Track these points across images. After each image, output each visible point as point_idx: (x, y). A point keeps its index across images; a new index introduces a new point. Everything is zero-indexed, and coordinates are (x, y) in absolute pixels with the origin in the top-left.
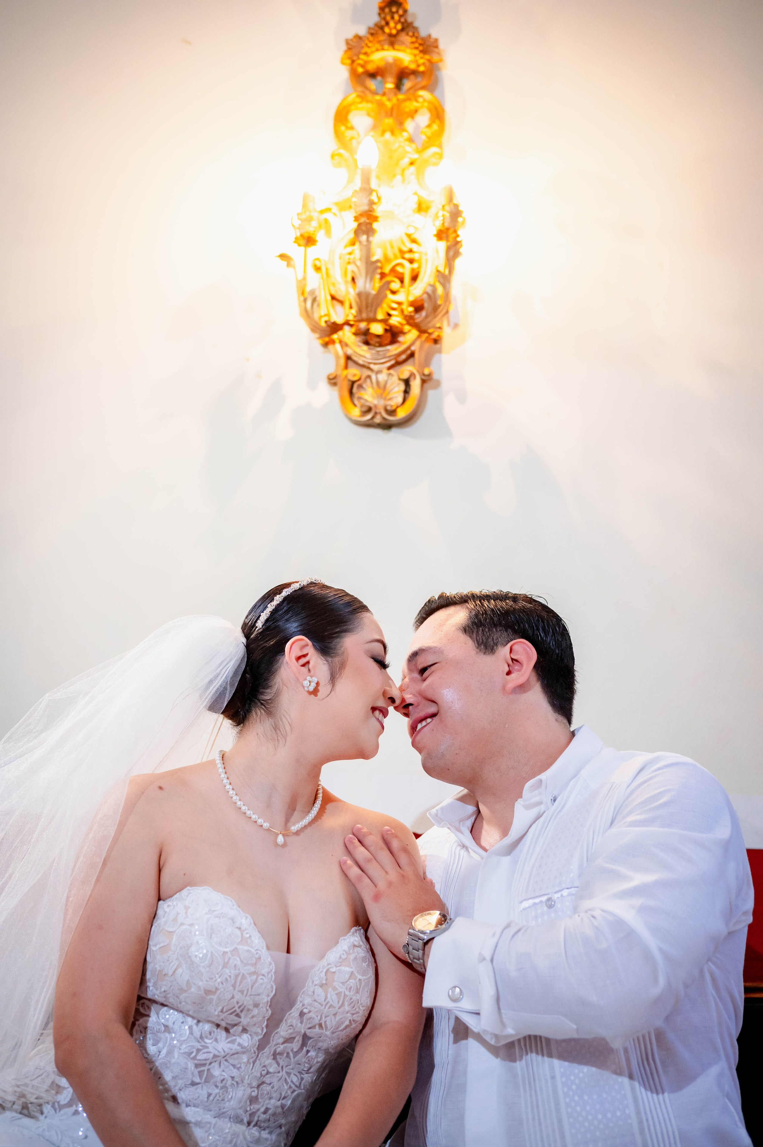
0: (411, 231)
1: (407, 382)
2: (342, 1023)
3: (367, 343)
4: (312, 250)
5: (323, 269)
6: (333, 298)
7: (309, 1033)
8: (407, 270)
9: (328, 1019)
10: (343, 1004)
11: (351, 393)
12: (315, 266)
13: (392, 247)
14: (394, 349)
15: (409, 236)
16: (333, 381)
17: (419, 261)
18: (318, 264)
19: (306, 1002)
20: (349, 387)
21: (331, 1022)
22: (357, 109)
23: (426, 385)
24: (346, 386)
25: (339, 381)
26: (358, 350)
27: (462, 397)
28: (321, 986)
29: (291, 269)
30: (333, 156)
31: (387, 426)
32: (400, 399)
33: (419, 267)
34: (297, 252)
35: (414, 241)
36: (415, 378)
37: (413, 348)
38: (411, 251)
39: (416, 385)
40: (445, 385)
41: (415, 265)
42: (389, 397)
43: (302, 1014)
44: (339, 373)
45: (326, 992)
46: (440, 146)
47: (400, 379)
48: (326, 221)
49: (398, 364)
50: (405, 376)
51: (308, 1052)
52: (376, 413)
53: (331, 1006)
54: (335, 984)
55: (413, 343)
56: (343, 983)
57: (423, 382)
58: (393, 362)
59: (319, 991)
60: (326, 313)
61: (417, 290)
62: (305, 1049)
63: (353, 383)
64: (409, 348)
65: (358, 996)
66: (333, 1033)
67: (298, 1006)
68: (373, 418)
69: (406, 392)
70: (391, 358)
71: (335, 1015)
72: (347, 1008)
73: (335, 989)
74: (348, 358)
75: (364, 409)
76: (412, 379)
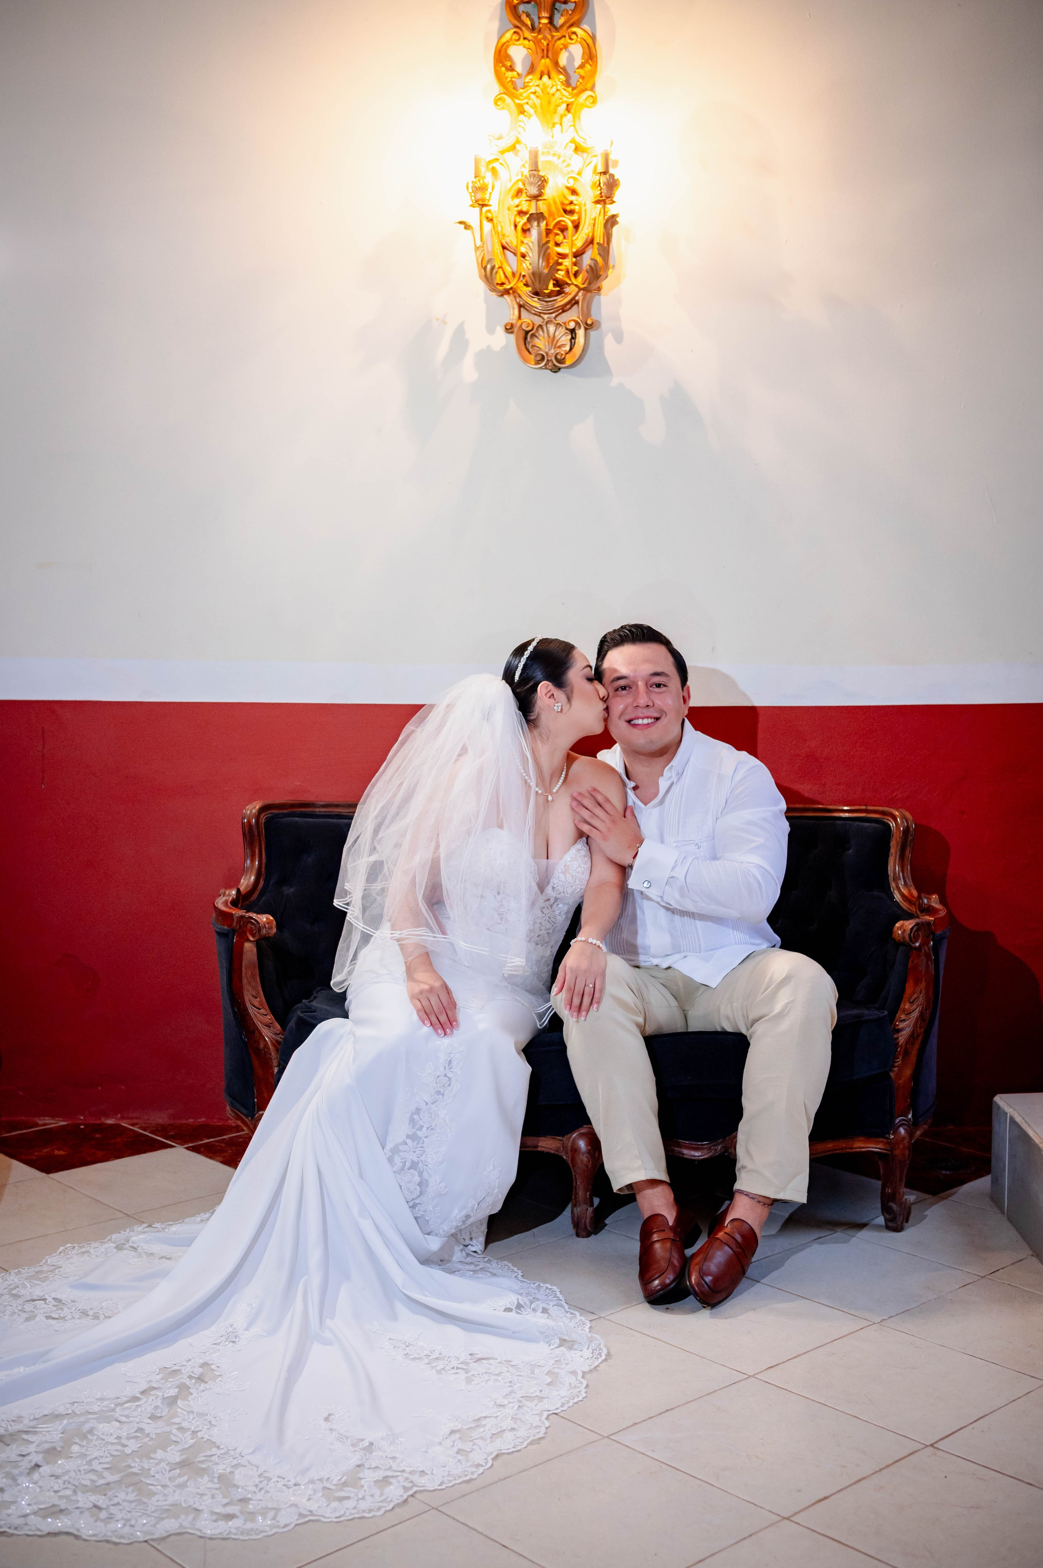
0: (571, 183)
1: (573, 331)
2: (576, 890)
3: (536, 293)
4: (485, 209)
5: (495, 220)
6: (504, 248)
7: (558, 896)
8: (567, 220)
9: (568, 889)
10: (575, 881)
11: (525, 339)
12: (487, 218)
13: (555, 203)
14: (561, 301)
15: (568, 188)
16: (509, 329)
17: (579, 213)
18: (489, 215)
19: (555, 882)
20: (524, 335)
21: (570, 890)
22: (514, 44)
23: (588, 331)
24: (522, 335)
25: (516, 330)
26: (529, 300)
27: (619, 338)
28: (563, 873)
29: (469, 232)
30: (496, 103)
31: (556, 370)
32: (567, 348)
33: (579, 219)
34: (473, 216)
35: (574, 192)
36: (580, 328)
37: (577, 298)
38: (571, 203)
39: (580, 333)
40: (604, 326)
41: (575, 217)
42: (559, 344)
43: (553, 888)
44: (514, 322)
45: (565, 876)
46: (592, 89)
47: (567, 329)
48: (493, 169)
49: (564, 311)
50: (572, 325)
51: (558, 905)
52: (548, 360)
53: (569, 882)
54: (570, 871)
55: (577, 294)
56: (574, 870)
57: (586, 329)
58: (561, 311)
59: (562, 876)
60: (500, 265)
61: (579, 241)
62: (556, 903)
63: (527, 332)
64: (574, 298)
65: (583, 876)
66: (571, 895)
67: (551, 884)
68: (546, 365)
69: (573, 338)
70: (558, 308)
71: (571, 887)
72: (577, 882)
73: (570, 874)
74: (520, 306)
75: (539, 358)
76: (577, 328)
